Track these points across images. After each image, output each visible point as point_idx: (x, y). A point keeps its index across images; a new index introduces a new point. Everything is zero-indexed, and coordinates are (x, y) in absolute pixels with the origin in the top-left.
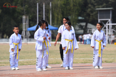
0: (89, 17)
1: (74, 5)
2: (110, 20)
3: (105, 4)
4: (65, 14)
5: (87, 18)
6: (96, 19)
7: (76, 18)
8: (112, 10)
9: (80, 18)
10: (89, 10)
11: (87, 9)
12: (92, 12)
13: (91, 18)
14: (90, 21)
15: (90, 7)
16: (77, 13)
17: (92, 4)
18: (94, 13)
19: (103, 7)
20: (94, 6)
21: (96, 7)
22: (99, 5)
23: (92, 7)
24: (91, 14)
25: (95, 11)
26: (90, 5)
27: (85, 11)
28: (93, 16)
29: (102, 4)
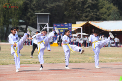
0: (29, 20)
1: (15, 9)
2: (47, 24)
3: (43, 10)
4: (7, 16)
5: (27, 21)
6: (35, 22)
7: (17, 21)
8: (50, 15)
9: (21, 21)
10: (29, 14)
11: (28, 13)
12: (32, 16)
13: (31, 21)
14: (30, 24)
15: (30, 12)
16: (18, 17)
17: (32, 9)
18: (34, 17)
19: (42, 12)
20: (34, 10)
21: (36, 11)
22: (38, 10)
23: (32, 12)
24: (31, 18)
25: (34, 15)
26: (30, 10)
27: (25, 15)
28: (32, 19)
29: (41, 9)
